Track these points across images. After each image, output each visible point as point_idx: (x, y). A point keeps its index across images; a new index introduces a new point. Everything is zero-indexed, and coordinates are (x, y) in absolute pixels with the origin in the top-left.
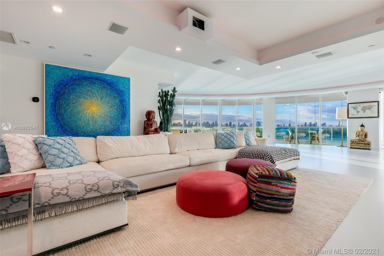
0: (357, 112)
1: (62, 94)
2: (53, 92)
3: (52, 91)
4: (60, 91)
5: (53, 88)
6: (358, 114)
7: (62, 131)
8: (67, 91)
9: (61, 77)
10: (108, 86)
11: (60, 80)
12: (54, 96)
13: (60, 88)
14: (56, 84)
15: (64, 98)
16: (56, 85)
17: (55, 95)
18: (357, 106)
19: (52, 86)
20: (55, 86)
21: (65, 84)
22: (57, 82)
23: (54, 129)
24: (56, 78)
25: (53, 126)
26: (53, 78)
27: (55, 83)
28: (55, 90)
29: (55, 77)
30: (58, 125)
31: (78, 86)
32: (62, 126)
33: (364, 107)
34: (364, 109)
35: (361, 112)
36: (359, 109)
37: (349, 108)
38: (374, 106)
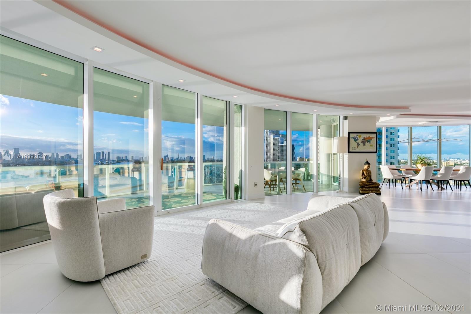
0: (357, 145)
6: (358, 147)
18: (357, 136)
33: (364, 139)
34: (364, 141)
35: (362, 145)
36: (360, 141)
37: (350, 139)
38: (373, 138)
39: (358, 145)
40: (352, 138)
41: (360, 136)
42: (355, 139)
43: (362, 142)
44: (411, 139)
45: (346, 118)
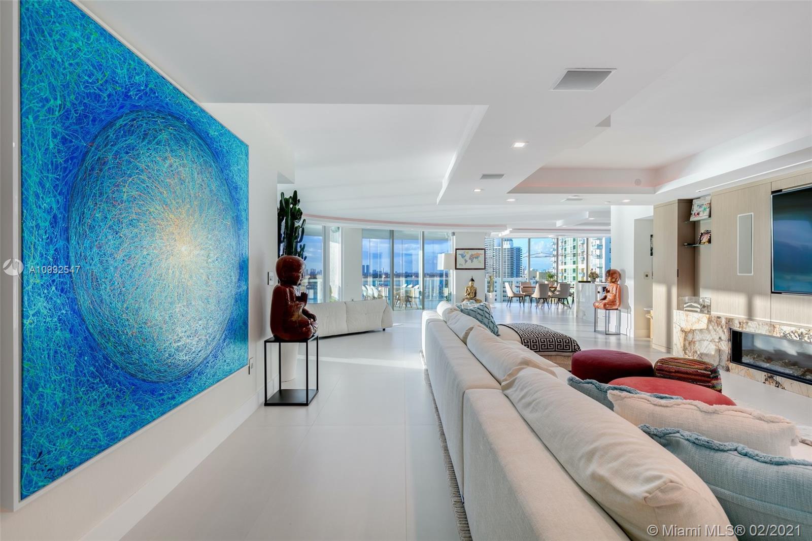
1: (93, 169)
2: (59, 151)
3: (52, 146)
4: (85, 150)
5: (59, 128)
6: (466, 264)
7: (92, 368)
8: (110, 156)
9: (89, 77)
10: (214, 162)
11: (86, 87)
12: (64, 178)
13: (88, 133)
14: (68, 104)
15: (101, 194)
16: (68, 111)
17: (65, 169)
18: (465, 252)
19: (50, 111)
20: (68, 118)
21: (103, 117)
22: (73, 97)
23: (62, 370)
24: (70, 73)
25: (56, 352)
26: (56, 66)
27: (68, 99)
28: (64, 141)
29: (66, 64)
30: (80, 339)
31: (146, 141)
32: (93, 344)
33: (472, 255)
34: (472, 258)
35: (469, 261)
36: (467, 257)
37: (457, 255)
38: (480, 254)
39: (466, 261)
40: (459, 254)
41: (468, 253)
42: (463, 256)
43: (470, 259)
44: (529, 255)
45: (454, 234)
